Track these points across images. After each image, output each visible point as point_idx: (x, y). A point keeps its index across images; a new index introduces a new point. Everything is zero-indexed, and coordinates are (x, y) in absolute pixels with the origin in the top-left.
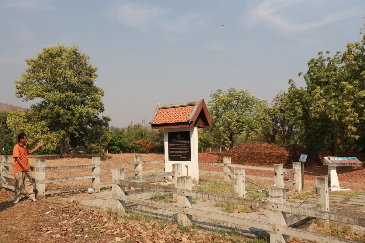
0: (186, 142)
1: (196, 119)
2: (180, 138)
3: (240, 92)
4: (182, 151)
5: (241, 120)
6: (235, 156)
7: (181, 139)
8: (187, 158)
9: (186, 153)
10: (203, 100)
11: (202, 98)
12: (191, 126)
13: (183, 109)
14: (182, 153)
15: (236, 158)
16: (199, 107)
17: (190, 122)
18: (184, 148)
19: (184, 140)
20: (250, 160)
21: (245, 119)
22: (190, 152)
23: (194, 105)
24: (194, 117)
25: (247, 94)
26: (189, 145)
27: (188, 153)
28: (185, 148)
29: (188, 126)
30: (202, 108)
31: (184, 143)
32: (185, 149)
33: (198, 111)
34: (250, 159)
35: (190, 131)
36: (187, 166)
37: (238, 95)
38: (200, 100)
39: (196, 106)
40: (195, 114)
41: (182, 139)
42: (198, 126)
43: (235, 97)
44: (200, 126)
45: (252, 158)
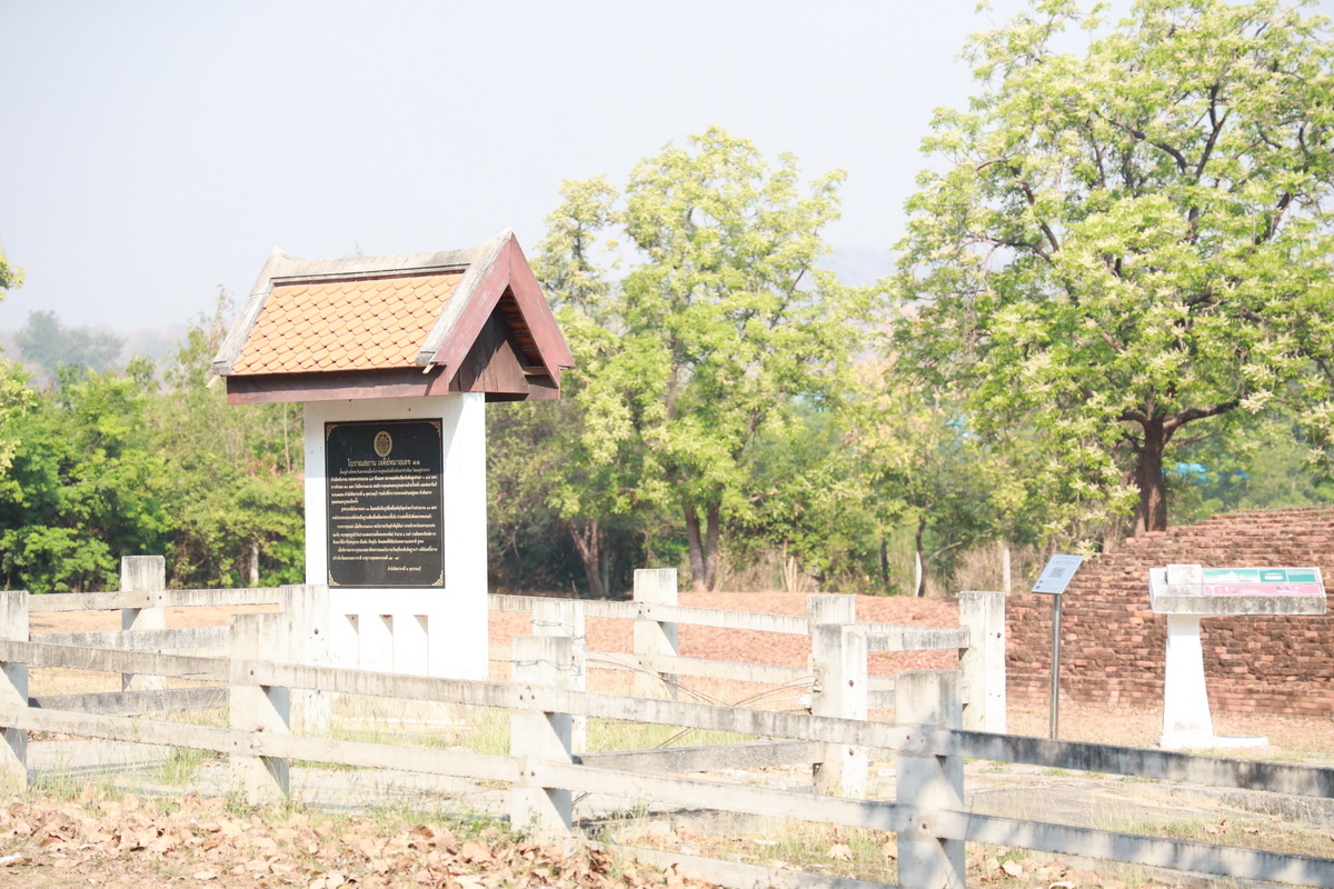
0: (422, 481)
1: (465, 351)
2: (391, 456)
3: (1240, 21)
4: (399, 530)
5: (1230, 292)
6: (1135, 621)
7: (393, 463)
8: (426, 569)
9: (421, 545)
10: (513, 240)
11: (505, 233)
12: (434, 390)
13: (401, 294)
14: (402, 546)
15: (1137, 639)
16: (484, 283)
17: (426, 371)
18: (411, 512)
19: (411, 466)
20: (1266, 659)
21: (1266, 277)
22: (438, 542)
23: (462, 271)
24: (450, 342)
25: (1305, 31)
26: (436, 498)
27: (428, 542)
28: (417, 512)
29: (420, 389)
30: (508, 289)
31: (410, 483)
32: (414, 521)
33: (480, 304)
34: (1267, 650)
35: (441, 420)
36: (423, 619)
37: (1214, 43)
38: (495, 242)
39: (469, 279)
40: (460, 323)
41: (401, 462)
42: (490, 390)
43: (1191, 63)
44: (502, 390)
45: (1280, 637)
